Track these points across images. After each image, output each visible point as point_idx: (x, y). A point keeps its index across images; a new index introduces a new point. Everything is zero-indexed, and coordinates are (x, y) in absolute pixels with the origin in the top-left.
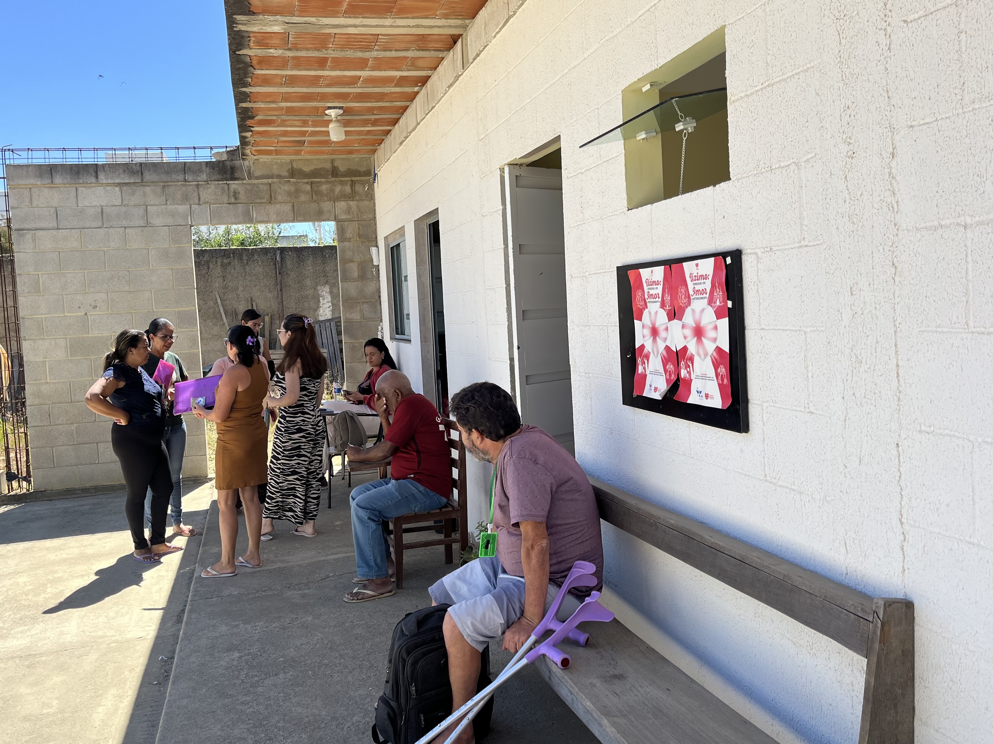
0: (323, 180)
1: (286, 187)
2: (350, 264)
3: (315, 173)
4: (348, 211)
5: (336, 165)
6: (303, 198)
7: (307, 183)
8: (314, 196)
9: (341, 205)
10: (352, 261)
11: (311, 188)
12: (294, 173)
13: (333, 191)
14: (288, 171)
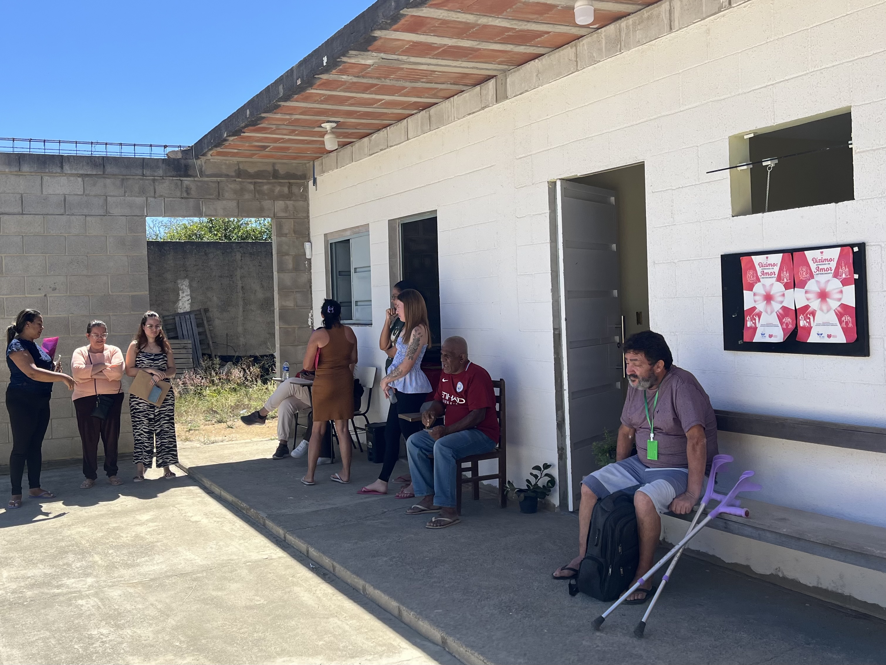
0: (265, 181)
1: (232, 186)
2: (287, 257)
3: (259, 175)
4: (286, 209)
5: (276, 168)
6: (247, 196)
7: (251, 183)
8: (257, 194)
9: (280, 204)
10: (287, 254)
11: (254, 187)
12: (240, 173)
13: (273, 191)
14: (235, 171)
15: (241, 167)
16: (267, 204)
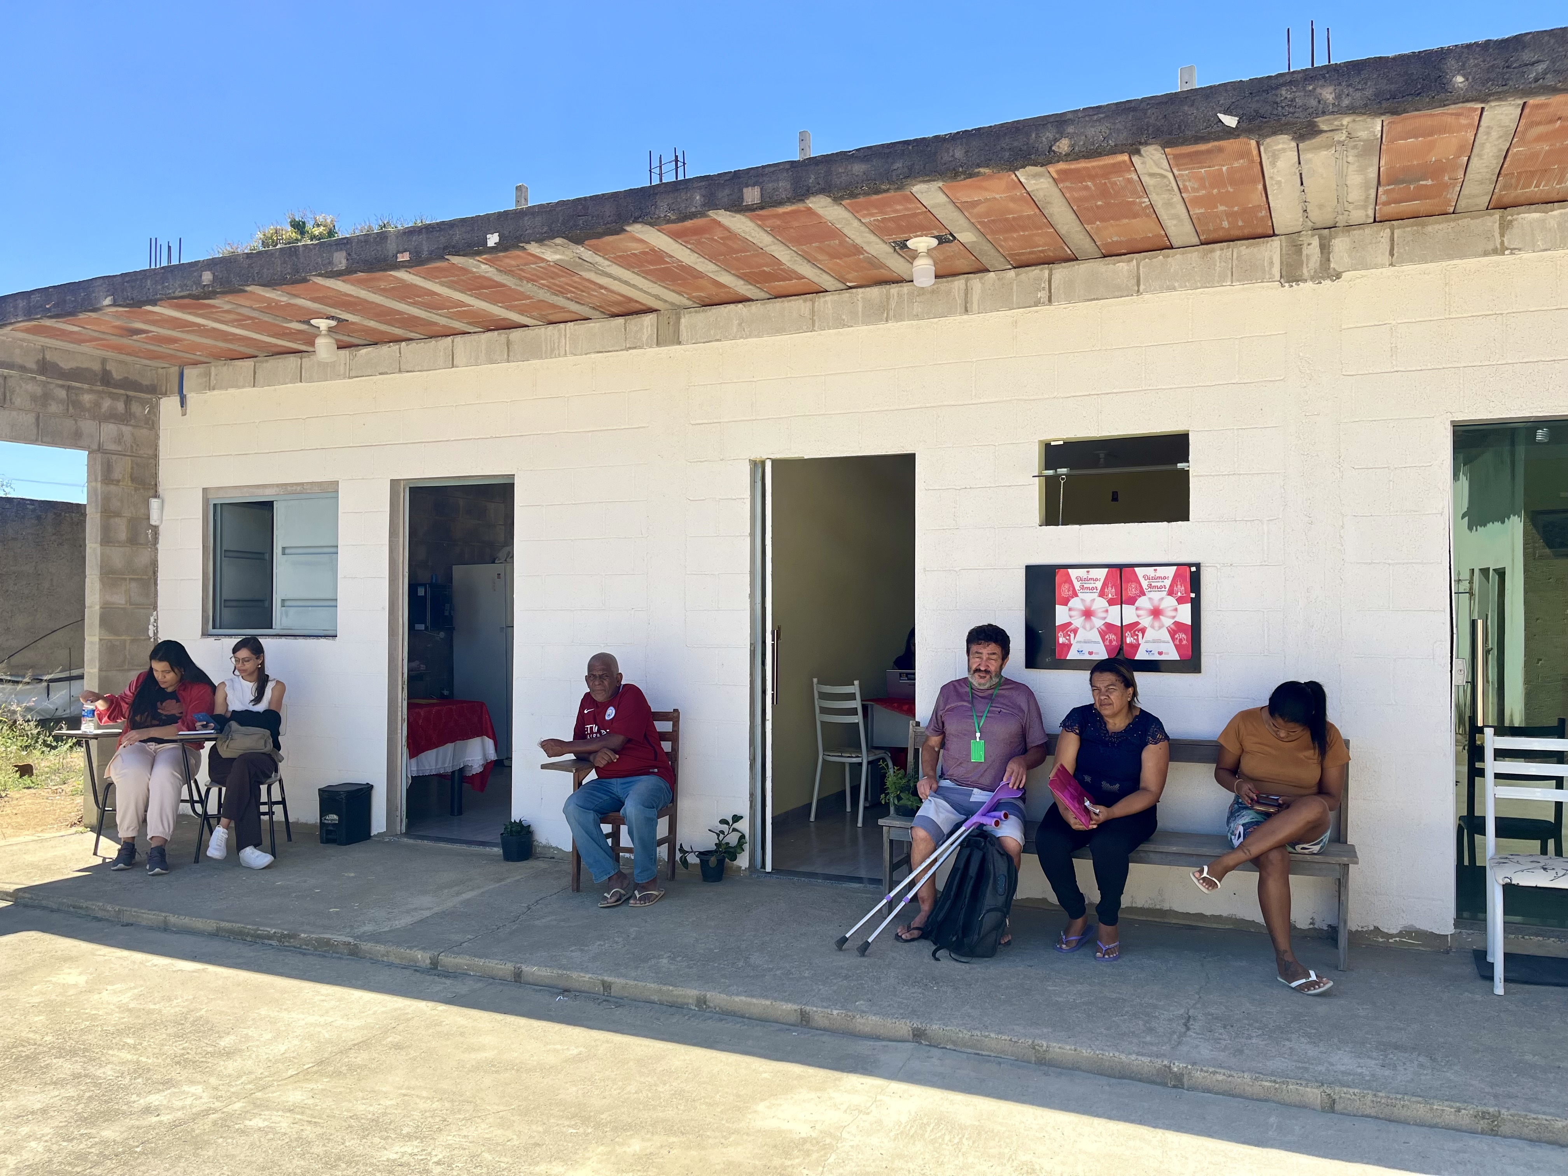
0: (86, 386)
1: (31, 387)
2: (117, 520)
3: (77, 374)
4: (119, 440)
5: (108, 368)
6: (54, 408)
7: (62, 386)
8: (71, 408)
9: (109, 429)
10: (118, 515)
11: (67, 395)
12: (45, 367)
13: (98, 405)
14: (38, 362)
15: (48, 357)
16: (88, 426)
